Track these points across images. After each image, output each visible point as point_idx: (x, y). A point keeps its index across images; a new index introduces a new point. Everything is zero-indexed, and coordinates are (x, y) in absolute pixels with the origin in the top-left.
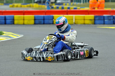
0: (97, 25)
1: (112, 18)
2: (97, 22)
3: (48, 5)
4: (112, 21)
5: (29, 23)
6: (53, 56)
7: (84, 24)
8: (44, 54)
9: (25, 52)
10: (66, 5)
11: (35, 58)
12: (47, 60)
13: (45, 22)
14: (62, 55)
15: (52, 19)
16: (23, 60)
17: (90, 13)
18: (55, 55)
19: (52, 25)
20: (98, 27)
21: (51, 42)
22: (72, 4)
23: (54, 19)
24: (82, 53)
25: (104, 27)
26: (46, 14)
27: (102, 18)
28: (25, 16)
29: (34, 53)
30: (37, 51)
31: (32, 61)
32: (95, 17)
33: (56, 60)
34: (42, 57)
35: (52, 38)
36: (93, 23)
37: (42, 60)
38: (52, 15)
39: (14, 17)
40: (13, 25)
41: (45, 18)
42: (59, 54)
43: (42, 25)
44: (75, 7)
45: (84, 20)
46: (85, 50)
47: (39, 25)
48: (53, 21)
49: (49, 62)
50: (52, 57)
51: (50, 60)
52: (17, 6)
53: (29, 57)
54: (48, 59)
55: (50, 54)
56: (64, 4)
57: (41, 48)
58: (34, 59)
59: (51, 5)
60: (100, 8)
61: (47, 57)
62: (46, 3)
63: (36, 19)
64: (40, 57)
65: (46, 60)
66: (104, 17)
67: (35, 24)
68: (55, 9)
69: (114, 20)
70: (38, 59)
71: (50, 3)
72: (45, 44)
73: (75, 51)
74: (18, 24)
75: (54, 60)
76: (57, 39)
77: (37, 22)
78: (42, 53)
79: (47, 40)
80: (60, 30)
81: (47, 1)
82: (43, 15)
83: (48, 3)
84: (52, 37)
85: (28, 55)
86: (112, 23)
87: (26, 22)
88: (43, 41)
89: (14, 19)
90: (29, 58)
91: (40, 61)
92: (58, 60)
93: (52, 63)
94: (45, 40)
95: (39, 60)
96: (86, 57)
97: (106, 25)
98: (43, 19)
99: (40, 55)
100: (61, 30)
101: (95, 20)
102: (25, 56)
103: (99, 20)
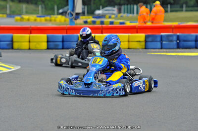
3: (71, 18)
5: (38, 47)
7: (129, 48)
10: (110, 17)
13: (65, 46)
27: (159, 39)
32: (146, 37)
36: (144, 47)
39: (12, 37)
40: (11, 50)
41: (65, 39)
44: (121, 21)
45: (129, 42)
52: (28, 20)
56: (107, 16)
62: (68, 14)
63: (50, 40)
66: (162, 36)
68: (90, 24)
71: (74, 14)
74: (19, 50)
81: (69, 11)
82: (61, 35)
87: (33, 45)
98: (61, 40)
103: (152, 41)
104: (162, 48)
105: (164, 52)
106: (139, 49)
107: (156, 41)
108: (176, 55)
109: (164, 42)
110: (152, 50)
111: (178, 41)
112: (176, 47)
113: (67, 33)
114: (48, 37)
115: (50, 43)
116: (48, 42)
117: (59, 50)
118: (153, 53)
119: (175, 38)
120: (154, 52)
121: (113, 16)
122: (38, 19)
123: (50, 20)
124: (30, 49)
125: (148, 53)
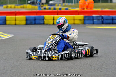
0: (86, 25)
1: (101, 18)
2: (86, 22)
3: (39, 6)
4: (101, 20)
5: (20, 23)
6: (58, 55)
7: (74, 24)
8: (49, 53)
9: (30, 52)
10: (58, 5)
11: (40, 57)
12: (52, 59)
13: (36, 23)
14: (66, 54)
15: (43, 20)
16: (28, 59)
17: (79, 13)
18: (60, 54)
19: (42, 25)
20: (87, 27)
21: (55, 41)
22: (64, 4)
23: (45, 20)
24: (84, 52)
25: (93, 27)
26: (37, 15)
27: (92, 18)
28: (17, 16)
29: (39, 52)
30: (42, 51)
31: (38, 60)
32: (84, 17)
33: (61, 59)
34: (47, 56)
36: (83, 23)
37: (47, 59)
38: (42, 16)
39: (6, 18)
41: (36, 19)
42: (63, 53)
43: (33, 25)
44: (66, 8)
45: (74, 20)
46: (87, 49)
47: (30, 25)
48: (44, 22)
49: (54, 60)
50: (57, 56)
51: (55, 59)
52: (11, 7)
53: (34, 56)
54: (53, 58)
55: (55, 53)
56: (57, 5)
57: (45, 47)
58: (39, 58)
59: (42, 5)
60: (88, 8)
61: (52, 56)
62: (38, 4)
63: (27, 19)
64: (45, 56)
65: (51, 59)
66: (93, 17)
67: (26, 24)
68: (47, 10)
69: (103, 20)
70: (43, 58)
71: (41, 4)
72: (49, 44)
73: (78, 50)
74: (10, 25)
75: (59, 59)
76: (60, 38)
77: (28, 22)
78: (47, 52)
79: (50, 40)
80: (61, 30)
81: (38, 2)
82: (34, 16)
83: (40, 4)
84: (56, 36)
85: (33, 55)
86: (101, 23)
87: (17, 22)
88: (47, 41)
89: (5, 20)
90: (34, 57)
91: (46, 60)
92: (62, 59)
93: (57, 62)
95: (44, 59)
96: (87, 56)
97: (95, 25)
98: (34, 19)
99: (45, 54)
101: (84, 20)
103: (88, 20)
121: (60, 5)
122: (16, 7)
123: (23, 7)
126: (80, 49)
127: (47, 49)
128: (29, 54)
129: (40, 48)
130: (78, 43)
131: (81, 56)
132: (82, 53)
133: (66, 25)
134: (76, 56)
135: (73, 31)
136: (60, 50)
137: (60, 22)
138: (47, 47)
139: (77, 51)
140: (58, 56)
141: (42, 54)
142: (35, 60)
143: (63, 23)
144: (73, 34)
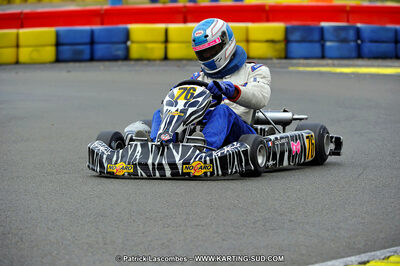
6: (208, 158)
8: (174, 151)
9: (101, 147)
11: (144, 166)
12: (188, 174)
14: (238, 154)
16: (98, 174)
18: (216, 154)
21: (195, 109)
24: (296, 147)
29: (139, 148)
30: (150, 144)
31: (133, 176)
33: (220, 173)
34: (169, 164)
35: (196, 93)
37: (168, 173)
42: (227, 149)
45: (247, 41)
46: (305, 135)
49: (195, 178)
50: (205, 162)
51: (199, 173)
53: (120, 165)
54: (193, 171)
55: (198, 152)
57: (161, 131)
58: (139, 171)
61: (189, 163)
64: (160, 164)
65: (184, 174)
70: (154, 169)
72: (172, 117)
73: (276, 138)
75: (212, 173)
76: (211, 98)
78: (168, 147)
79: (177, 103)
85: (115, 159)
88: (166, 108)
90: (119, 167)
91: (163, 177)
92: (225, 173)
94: (170, 104)
95: (158, 174)
96: (307, 160)
99: (162, 154)
100: (217, 63)
101: (287, 41)
102: (104, 160)
104: (323, 57)
105: (327, 65)
106: (271, 59)
107: (311, 41)
108: (353, 74)
109: (328, 44)
110: (302, 61)
111: (359, 42)
112: (354, 54)
113: (102, 24)
114: (58, 35)
115: (62, 48)
116: (58, 44)
117: (83, 64)
118: (301, 69)
119: (351, 34)
120: (304, 65)
124: (17, 62)
125: (291, 69)
126: (282, 138)
127: (166, 137)
128: (102, 157)
129: (139, 134)
130: (271, 115)
131: (286, 163)
132: (290, 151)
133: (229, 49)
134: (271, 163)
135: (253, 69)
136: (213, 140)
137: (207, 36)
138: (166, 131)
139: (273, 143)
140: (208, 162)
141: (151, 157)
142: (123, 177)
143: (218, 42)
144: (255, 80)
